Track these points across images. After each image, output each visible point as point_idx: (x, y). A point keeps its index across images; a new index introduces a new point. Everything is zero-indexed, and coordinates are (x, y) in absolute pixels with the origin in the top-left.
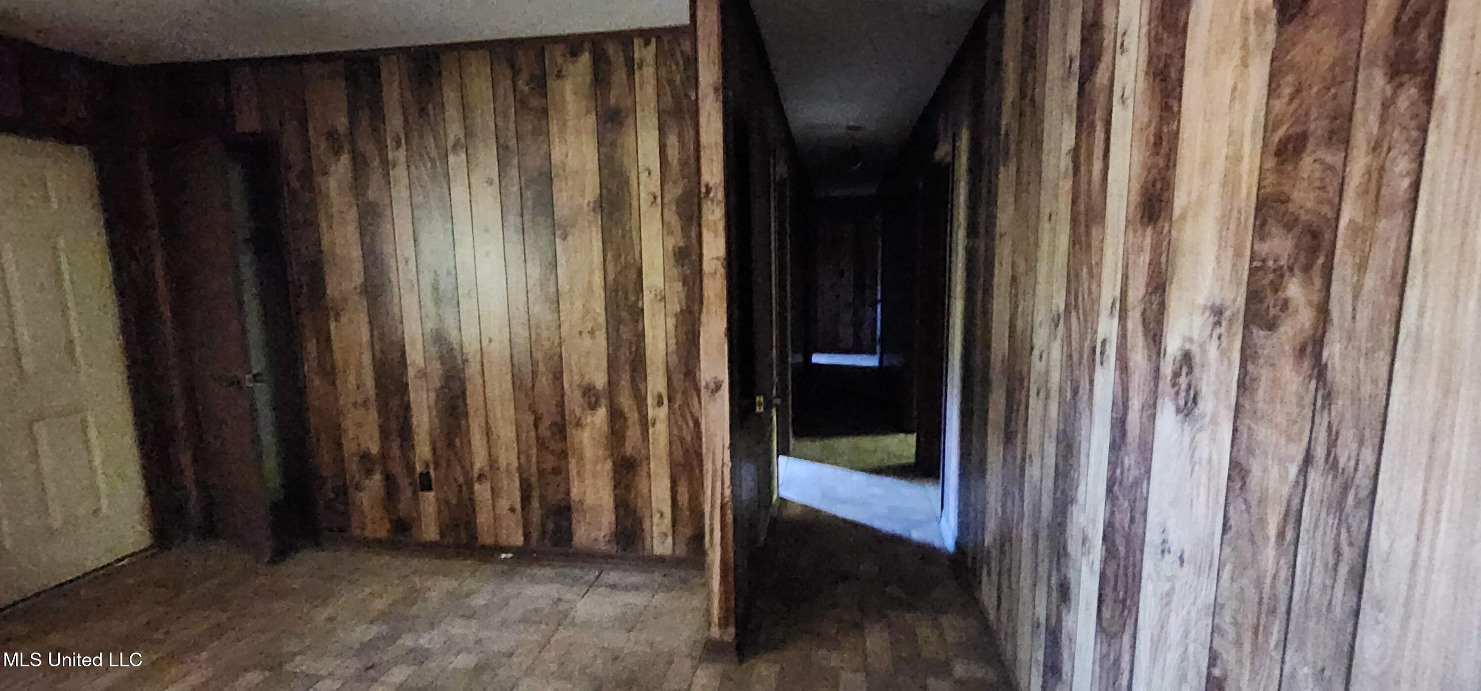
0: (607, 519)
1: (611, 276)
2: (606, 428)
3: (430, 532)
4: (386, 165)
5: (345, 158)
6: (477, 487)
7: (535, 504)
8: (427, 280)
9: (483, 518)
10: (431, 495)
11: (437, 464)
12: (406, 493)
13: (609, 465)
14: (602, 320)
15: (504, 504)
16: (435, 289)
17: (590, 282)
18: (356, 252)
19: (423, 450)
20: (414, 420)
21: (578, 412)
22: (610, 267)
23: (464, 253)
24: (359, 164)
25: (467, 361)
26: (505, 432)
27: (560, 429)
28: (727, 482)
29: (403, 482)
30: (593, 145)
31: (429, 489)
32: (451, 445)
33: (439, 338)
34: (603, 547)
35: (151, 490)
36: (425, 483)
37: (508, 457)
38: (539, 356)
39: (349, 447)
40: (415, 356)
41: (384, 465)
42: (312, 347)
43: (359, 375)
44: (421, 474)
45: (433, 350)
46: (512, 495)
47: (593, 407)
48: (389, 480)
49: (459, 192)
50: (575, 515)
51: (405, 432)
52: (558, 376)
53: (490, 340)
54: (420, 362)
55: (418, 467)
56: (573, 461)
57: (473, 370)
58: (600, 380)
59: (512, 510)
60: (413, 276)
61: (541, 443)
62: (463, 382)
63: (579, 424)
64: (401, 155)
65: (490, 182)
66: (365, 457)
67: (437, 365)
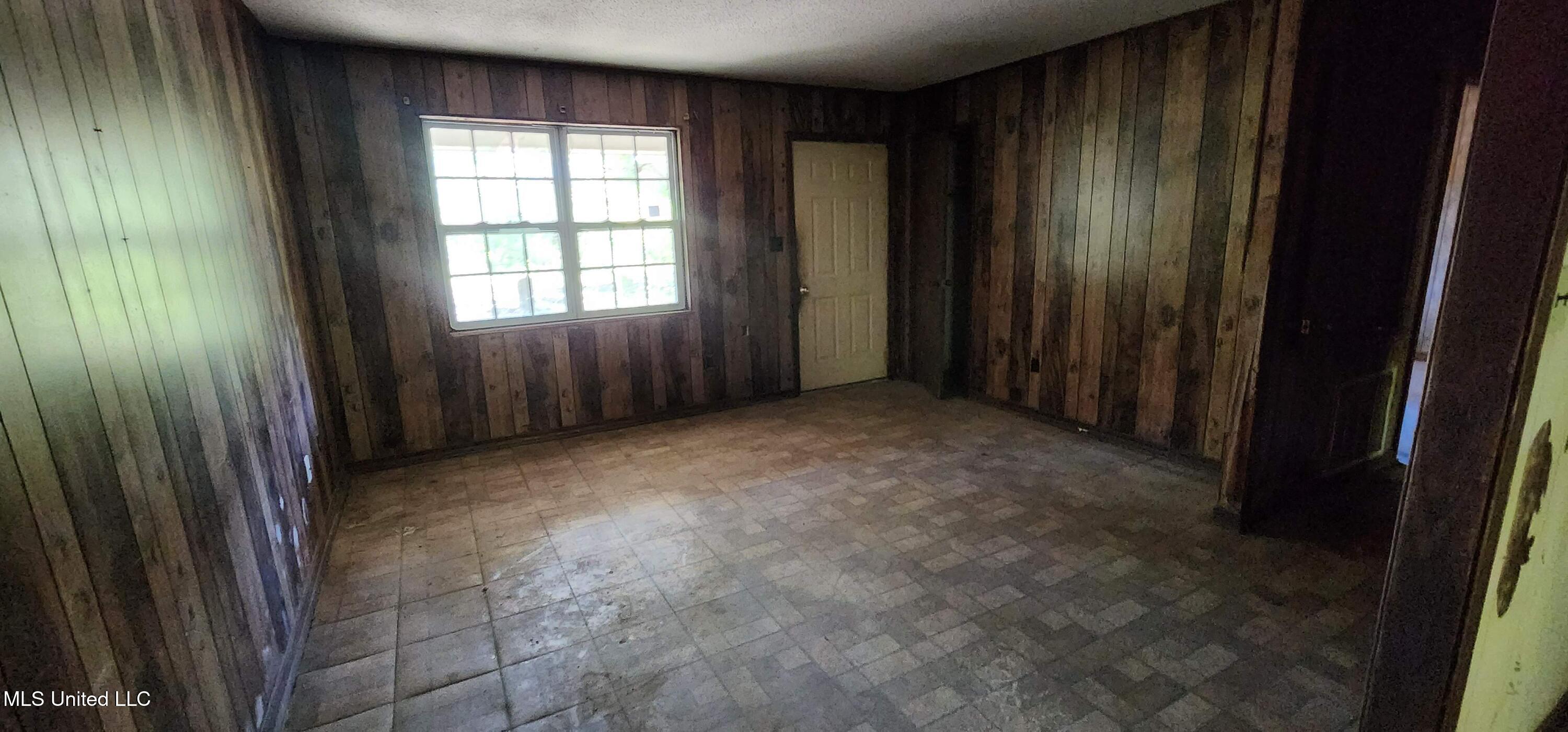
0: (1166, 418)
1: (1200, 216)
2: (1175, 343)
3: (1033, 401)
4: (1041, 137)
5: (1015, 134)
6: (1069, 375)
7: (1109, 394)
8: (1056, 217)
9: (1071, 399)
10: (1036, 376)
11: (1044, 354)
12: (1022, 371)
13: (1173, 374)
14: (1186, 252)
15: (1086, 391)
16: (1061, 224)
17: (1181, 220)
18: (1013, 201)
19: (1036, 342)
20: (1034, 322)
21: (1154, 326)
22: (1201, 207)
23: (1084, 200)
24: (1023, 136)
25: (1075, 280)
26: (1095, 339)
27: (1138, 340)
28: (1253, 383)
29: (1022, 363)
30: (1201, 104)
31: (1037, 371)
32: (1056, 340)
33: (1058, 263)
34: (1160, 440)
35: (890, 343)
36: (1035, 366)
37: (1095, 356)
38: (1129, 281)
39: (991, 334)
40: (1041, 275)
41: (1011, 349)
42: (978, 266)
43: (1004, 288)
44: (1034, 359)
45: (1052, 271)
46: (1092, 385)
47: (1167, 324)
48: (1013, 362)
49: (1087, 154)
50: (1140, 411)
51: (1027, 329)
52: (1142, 297)
53: (1094, 265)
54: (1043, 279)
55: (1032, 354)
56: (1144, 366)
57: (1078, 288)
58: (1177, 302)
59: (1092, 396)
60: (1047, 217)
61: (1122, 349)
62: (1070, 295)
63: (1154, 337)
64: (1051, 129)
65: (1110, 143)
66: (1000, 342)
67: (1053, 282)
